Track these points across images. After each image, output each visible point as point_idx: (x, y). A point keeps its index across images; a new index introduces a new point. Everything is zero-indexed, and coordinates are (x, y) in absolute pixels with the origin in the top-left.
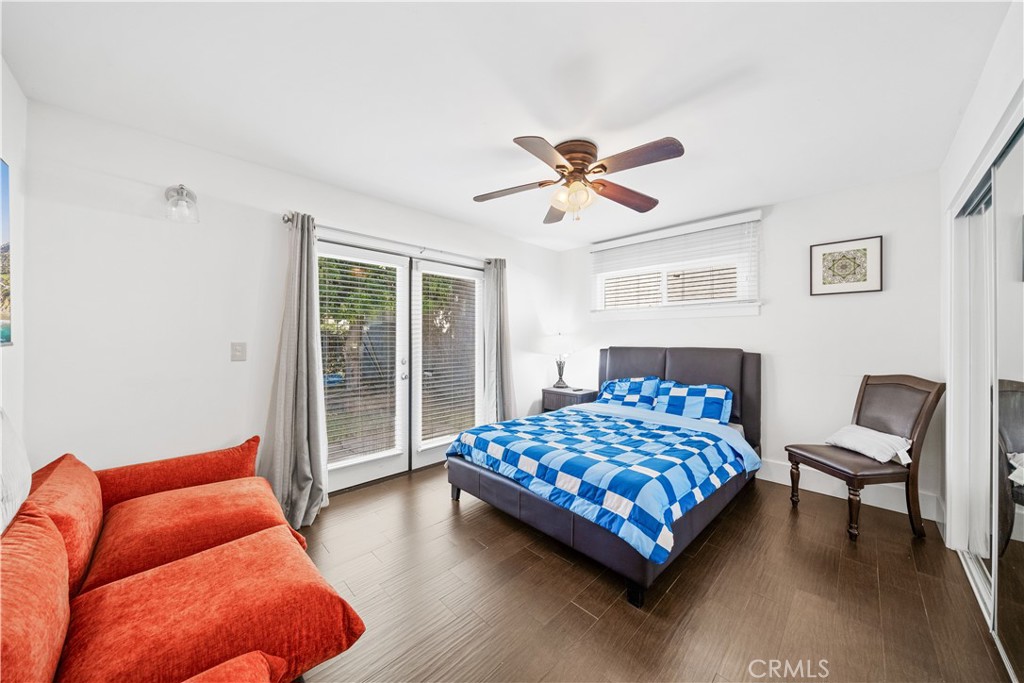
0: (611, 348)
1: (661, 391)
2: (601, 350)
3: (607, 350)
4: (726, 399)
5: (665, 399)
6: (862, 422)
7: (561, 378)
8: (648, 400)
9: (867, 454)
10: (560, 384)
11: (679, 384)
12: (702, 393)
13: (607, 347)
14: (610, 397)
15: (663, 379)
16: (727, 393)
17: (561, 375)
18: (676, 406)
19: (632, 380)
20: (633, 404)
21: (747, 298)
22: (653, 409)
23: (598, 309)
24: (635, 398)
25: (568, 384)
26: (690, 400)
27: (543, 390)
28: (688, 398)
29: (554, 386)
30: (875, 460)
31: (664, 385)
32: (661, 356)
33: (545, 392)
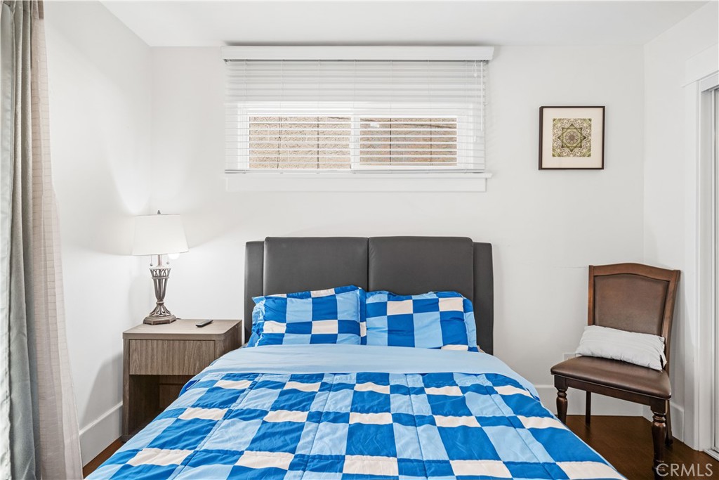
0: (268, 239)
1: (369, 310)
2: (248, 244)
3: (261, 244)
4: (465, 311)
5: (381, 322)
6: (597, 321)
7: (160, 304)
8: (350, 327)
9: (639, 363)
10: (160, 316)
11: (396, 295)
12: (433, 306)
13: (263, 239)
14: (279, 328)
15: (367, 290)
16: (464, 301)
17: (160, 296)
18: (401, 333)
19: (314, 294)
20: (331, 339)
21: (471, 167)
22: (364, 341)
23: (239, 167)
24: (329, 327)
25: (175, 312)
26: (421, 320)
27: (125, 335)
28: (415, 315)
29: (146, 322)
30: (648, 368)
31: (371, 300)
32: (361, 250)
33: (129, 338)
